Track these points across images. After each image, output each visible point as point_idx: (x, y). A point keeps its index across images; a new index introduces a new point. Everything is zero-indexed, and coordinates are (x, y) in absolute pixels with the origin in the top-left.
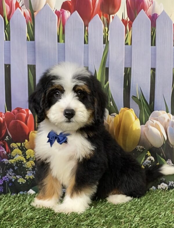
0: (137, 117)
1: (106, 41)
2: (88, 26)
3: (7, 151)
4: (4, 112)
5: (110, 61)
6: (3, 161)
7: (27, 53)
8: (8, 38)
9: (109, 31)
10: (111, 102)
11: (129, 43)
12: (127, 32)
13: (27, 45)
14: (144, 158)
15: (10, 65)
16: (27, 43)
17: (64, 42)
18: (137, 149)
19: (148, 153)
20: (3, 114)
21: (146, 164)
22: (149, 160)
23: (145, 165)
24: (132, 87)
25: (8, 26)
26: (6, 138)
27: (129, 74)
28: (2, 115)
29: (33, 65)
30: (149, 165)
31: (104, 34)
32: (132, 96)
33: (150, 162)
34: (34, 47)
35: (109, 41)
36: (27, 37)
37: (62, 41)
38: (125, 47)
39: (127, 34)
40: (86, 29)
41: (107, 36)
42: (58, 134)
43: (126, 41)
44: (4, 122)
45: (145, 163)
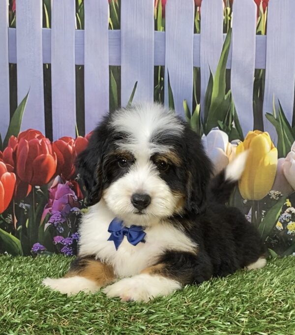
0: (273, 146)
1: (227, 28)
2: (200, 6)
3: (79, 196)
4: (75, 138)
5: (233, 58)
6: (73, 211)
7: (109, 48)
8: (81, 26)
9: (232, 13)
10: (233, 123)
11: (263, 32)
12: (260, 14)
13: (109, 36)
14: (281, 210)
15: (83, 67)
16: (109, 33)
17: (164, 30)
18: (271, 196)
19: (287, 203)
20: (73, 141)
21: (284, 219)
22: (288, 213)
23: (282, 221)
24: (267, 99)
25: (81, 7)
26: (77, 177)
27: (261, 79)
28: (71, 142)
29: (118, 66)
30: (288, 221)
31: (224, 17)
32: (265, 113)
33: (290, 216)
34: (120, 39)
35: (231, 29)
36: (110, 24)
37: (162, 28)
38: (256, 38)
39: (260, 18)
40: (198, 10)
41: (230, 21)
42: (129, 227)
43: (257, 28)
44: (74, 152)
45: (282, 217)
